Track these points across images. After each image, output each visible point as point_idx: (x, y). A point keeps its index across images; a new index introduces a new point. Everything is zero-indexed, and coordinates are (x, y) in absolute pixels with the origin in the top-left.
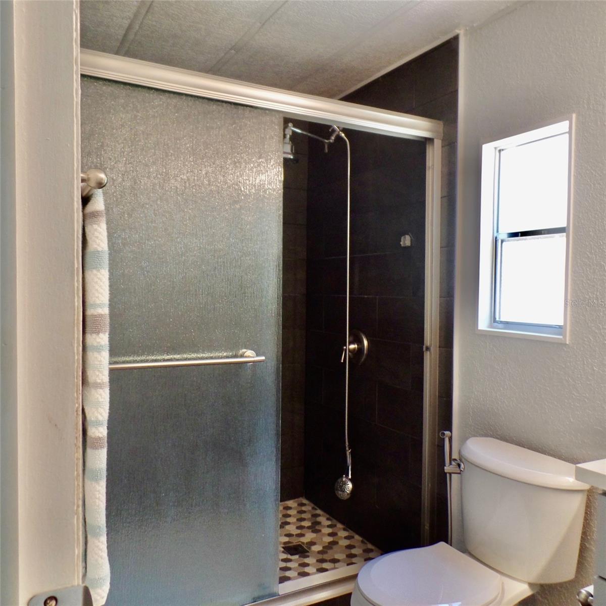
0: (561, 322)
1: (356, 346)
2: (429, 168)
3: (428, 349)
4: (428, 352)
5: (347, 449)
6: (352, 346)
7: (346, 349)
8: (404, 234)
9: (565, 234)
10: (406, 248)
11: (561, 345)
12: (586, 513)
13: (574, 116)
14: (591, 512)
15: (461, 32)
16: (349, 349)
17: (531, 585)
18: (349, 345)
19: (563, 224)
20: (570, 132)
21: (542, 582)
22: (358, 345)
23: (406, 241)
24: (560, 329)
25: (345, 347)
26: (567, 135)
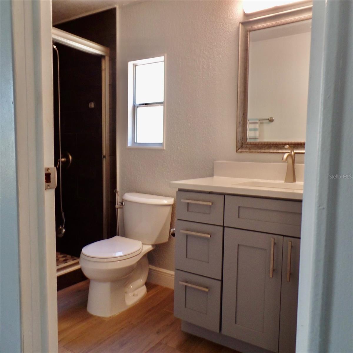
0: (162, 142)
1: (65, 159)
2: (103, 70)
3: (104, 157)
4: (104, 159)
5: (62, 212)
6: (63, 159)
7: (60, 160)
8: (91, 101)
9: (163, 104)
10: (92, 109)
11: (162, 150)
12: (172, 216)
13: (166, 55)
14: (173, 215)
15: (117, 7)
16: (61, 161)
17: (153, 245)
18: (61, 159)
19: (162, 100)
20: (164, 61)
21: (156, 243)
22: (66, 159)
23: (92, 105)
24: (161, 144)
25: (59, 160)
26: (163, 62)
